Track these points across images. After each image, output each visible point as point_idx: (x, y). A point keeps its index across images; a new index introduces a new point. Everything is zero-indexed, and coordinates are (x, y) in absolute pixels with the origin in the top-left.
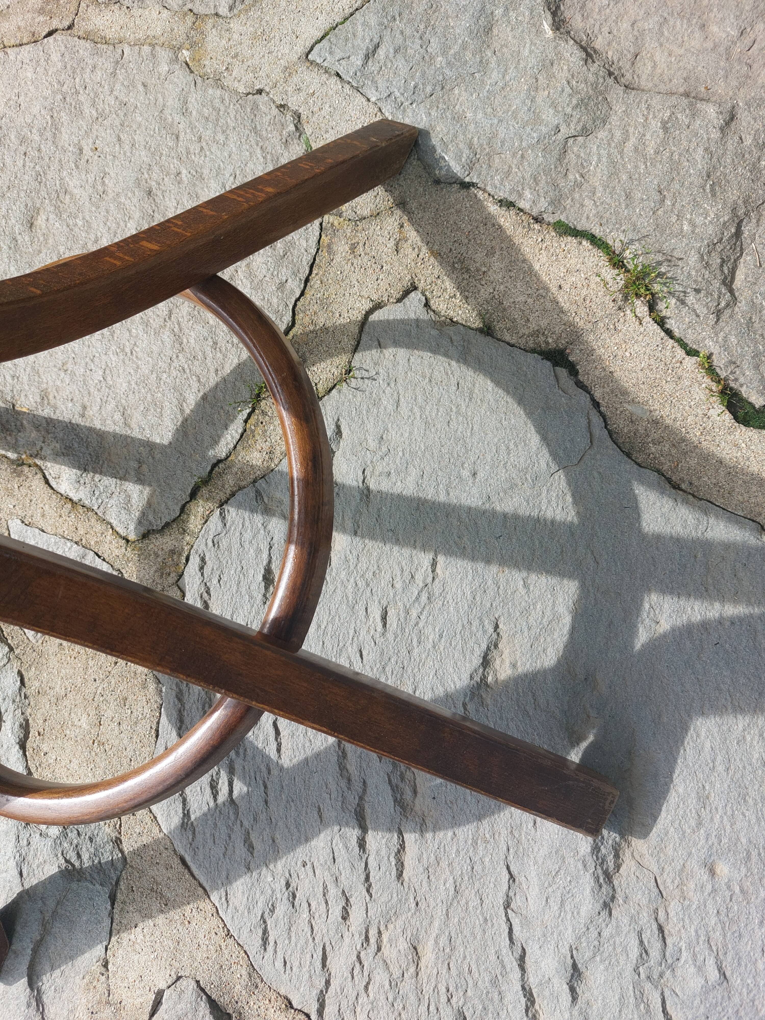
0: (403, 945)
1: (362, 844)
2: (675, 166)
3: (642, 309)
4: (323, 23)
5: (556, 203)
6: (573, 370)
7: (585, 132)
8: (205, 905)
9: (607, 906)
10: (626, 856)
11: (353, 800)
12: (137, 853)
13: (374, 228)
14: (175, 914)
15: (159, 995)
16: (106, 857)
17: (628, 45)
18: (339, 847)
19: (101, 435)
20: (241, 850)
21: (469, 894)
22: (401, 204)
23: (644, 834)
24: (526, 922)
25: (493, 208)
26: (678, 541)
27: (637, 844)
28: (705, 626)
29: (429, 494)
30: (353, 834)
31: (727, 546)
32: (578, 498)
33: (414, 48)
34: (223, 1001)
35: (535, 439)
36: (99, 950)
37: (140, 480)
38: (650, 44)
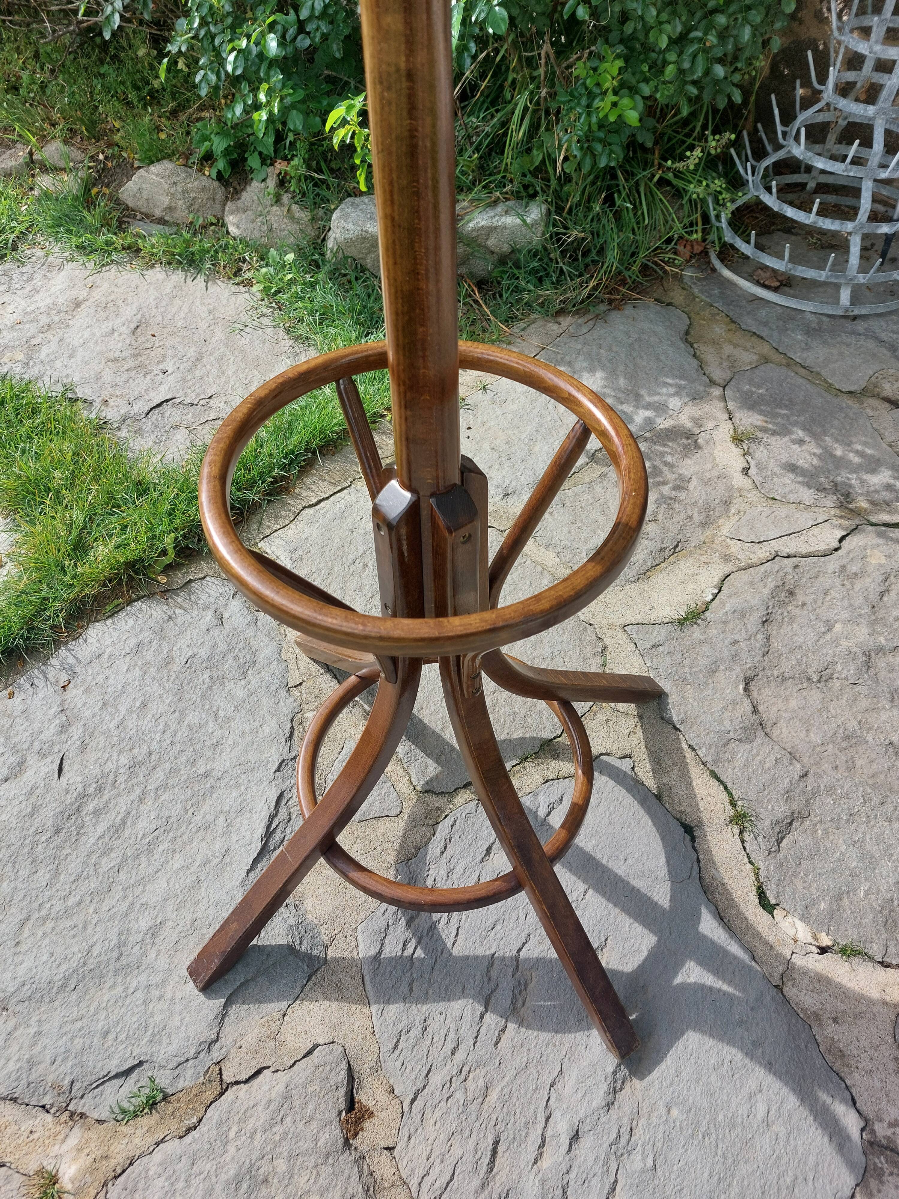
0: (481, 1083)
1: (482, 1017)
2: (774, 780)
3: (736, 830)
4: (639, 619)
5: (715, 762)
6: (693, 839)
7: (741, 741)
8: (365, 1009)
9: (609, 1105)
10: (627, 1086)
11: (487, 991)
12: (336, 960)
13: (622, 718)
14: (345, 1006)
15: (316, 1046)
16: (316, 953)
17: (773, 717)
18: (468, 1014)
19: (425, 727)
20: (404, 988)
21: (533, 1071)
22: (641, 717)
23: (641, 1079)
24: (559, 1098)
25: (685, 746)
26: (713, 942)
27: (636, 1082)
28: (711, 989)
29: (598, 856)
30: (480, 1009)
31: (735, 957)
32: (673, 899)
33: (678, 657)
34: (355, 1068)
35: (663, 860)
36: (284, 1005)
37: (437, 761)
38: (782, 723)
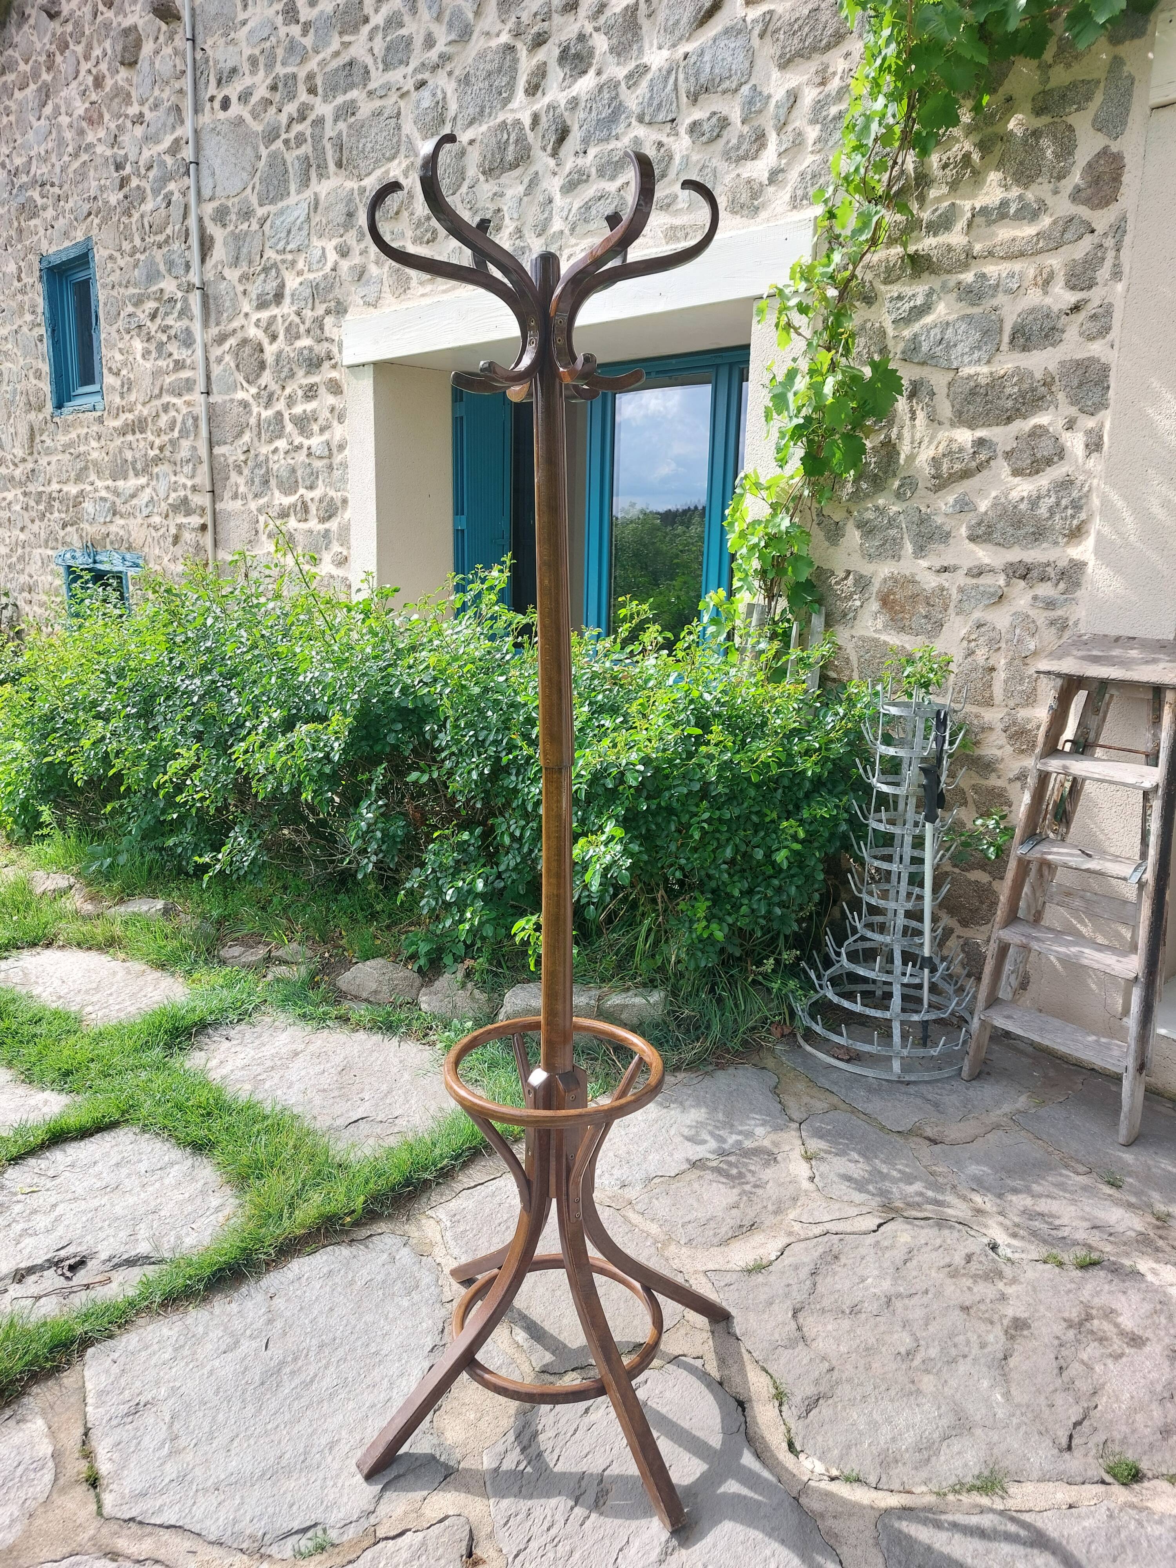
0: (568, 1548)
1: (572, 1509)
2: (808, 1372)
3: (777, 1404)
4: (717, 1267)
5: (765, 1360)
6: (744, 1410)
7: (786, 1347)
8: (485, 1501)
9: (661, 1562)
10: (676, 1554)
11: (577, 1493)
12: (466, 1470)
13: (698, 1333)
14: (470, 1497)
15: (446, 1517)
16: (451, 1463)
17: (813, 1336)
18: (561, 1507)
19: (545, 1332)
20: (516, 1489)
21: (607, 1542)
22: (712, 1332)
23: (688, 1548)
24: (625, 1558)
25: (743, 1350)
26: (750, 1470)
27: (683, 1551)
28: (745, 1497)
29: (670, 1416)
30: (571, 1503)
31: (766, 1480)
32: (723, 1443)
33: (744, 1293)
34: (474, 1532)
35: (719, 1420)
36: (425, 1493)
37: (553, 1353)
38: (820, 1339)
